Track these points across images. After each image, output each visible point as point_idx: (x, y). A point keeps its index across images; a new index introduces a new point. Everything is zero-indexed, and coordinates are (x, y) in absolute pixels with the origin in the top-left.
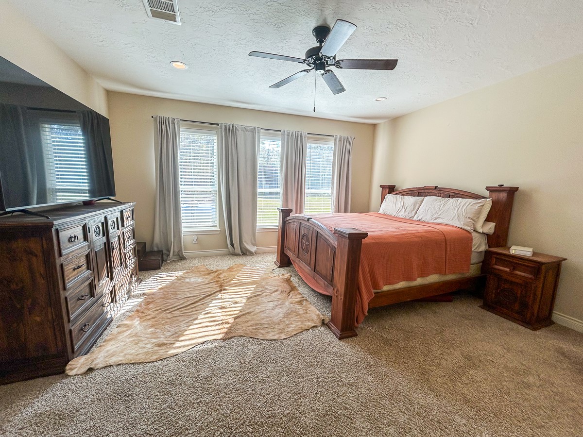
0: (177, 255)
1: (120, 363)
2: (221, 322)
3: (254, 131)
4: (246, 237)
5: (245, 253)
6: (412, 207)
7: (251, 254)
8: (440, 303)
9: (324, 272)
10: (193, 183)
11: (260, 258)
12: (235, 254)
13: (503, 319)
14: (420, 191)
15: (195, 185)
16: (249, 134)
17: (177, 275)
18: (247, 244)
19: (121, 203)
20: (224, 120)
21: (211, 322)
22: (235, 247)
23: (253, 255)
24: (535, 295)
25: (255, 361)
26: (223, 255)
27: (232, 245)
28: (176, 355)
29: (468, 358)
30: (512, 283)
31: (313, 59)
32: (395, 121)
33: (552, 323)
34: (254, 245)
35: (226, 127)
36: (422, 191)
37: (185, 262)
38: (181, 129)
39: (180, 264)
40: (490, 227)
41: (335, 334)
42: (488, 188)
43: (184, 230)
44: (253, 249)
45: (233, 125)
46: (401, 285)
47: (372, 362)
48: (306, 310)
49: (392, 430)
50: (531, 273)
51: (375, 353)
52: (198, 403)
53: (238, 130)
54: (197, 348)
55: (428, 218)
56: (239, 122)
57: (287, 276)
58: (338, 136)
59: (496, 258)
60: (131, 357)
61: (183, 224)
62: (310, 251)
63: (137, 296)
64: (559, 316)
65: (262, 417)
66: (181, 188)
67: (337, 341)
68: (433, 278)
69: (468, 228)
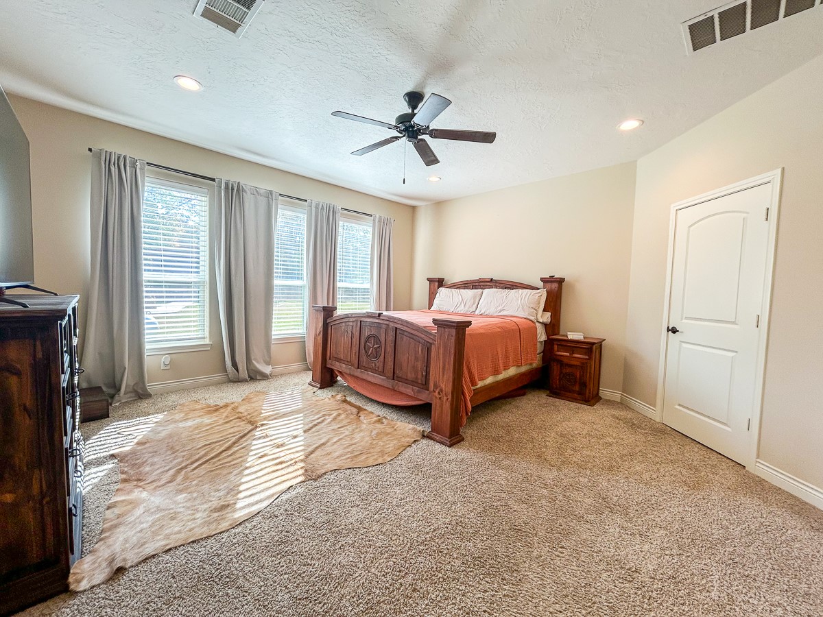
0: (131, 392)
1: (168, 547)
2: (293, 461)
3: (270, 196)
4: (256, 352)
5: (255, 376)
6: (472, 301)
7: (265, 377)
8: (516, 398)
9: (411, 376)
10: (163, 268)
11: (281, 381)
12: (238, 381)
13: (568, 402)
14: (474, 284)
15: (166, 271)
16: (262, 201)
17: (155, 420)
18: (258, 362)
19: (56, 295)
20: (226, 175)
21: (277, 464)
22: (240, 368)
23: (268, 379)
24: (590, 373)
25: (375, 490)
26: (218, 384)
27: (235, 365)
28: (258, 513)
29: (562, 436)
30: (571, 366)
31: (405, 126)
32: (439, 205)
33: (601, 398)
34: (268, 363)
35: (227, 184)
36: (477, 284)
37: (151, 401)
38: (146, 178)
39: (144, 405)
40: (546, 318)
41: (442, 443)
42: (542, 279)
43: (147, 346)
44: (267, 370)
45: (239, 183)
46: (490, 380)
47: (494, 458)
48: (393, 427)
49: (544, 502)
50: (585, 354)
51: (490, 450)
52: (340, 548)
53: (245, 192)
54: (284, 497)
55: (491, 311)
56: (248, 181)
57: (339, 397)
58: (377, 216)
59: (558, 345)
60: (182, 536)
61: (146, 337)
62: (383, 354)
63: (99, 462)
64: (604, 392)
65: (428, 533)
66: (146, 276)
67: (448, 449)
68: (512, 371)
69: (532, 318)
